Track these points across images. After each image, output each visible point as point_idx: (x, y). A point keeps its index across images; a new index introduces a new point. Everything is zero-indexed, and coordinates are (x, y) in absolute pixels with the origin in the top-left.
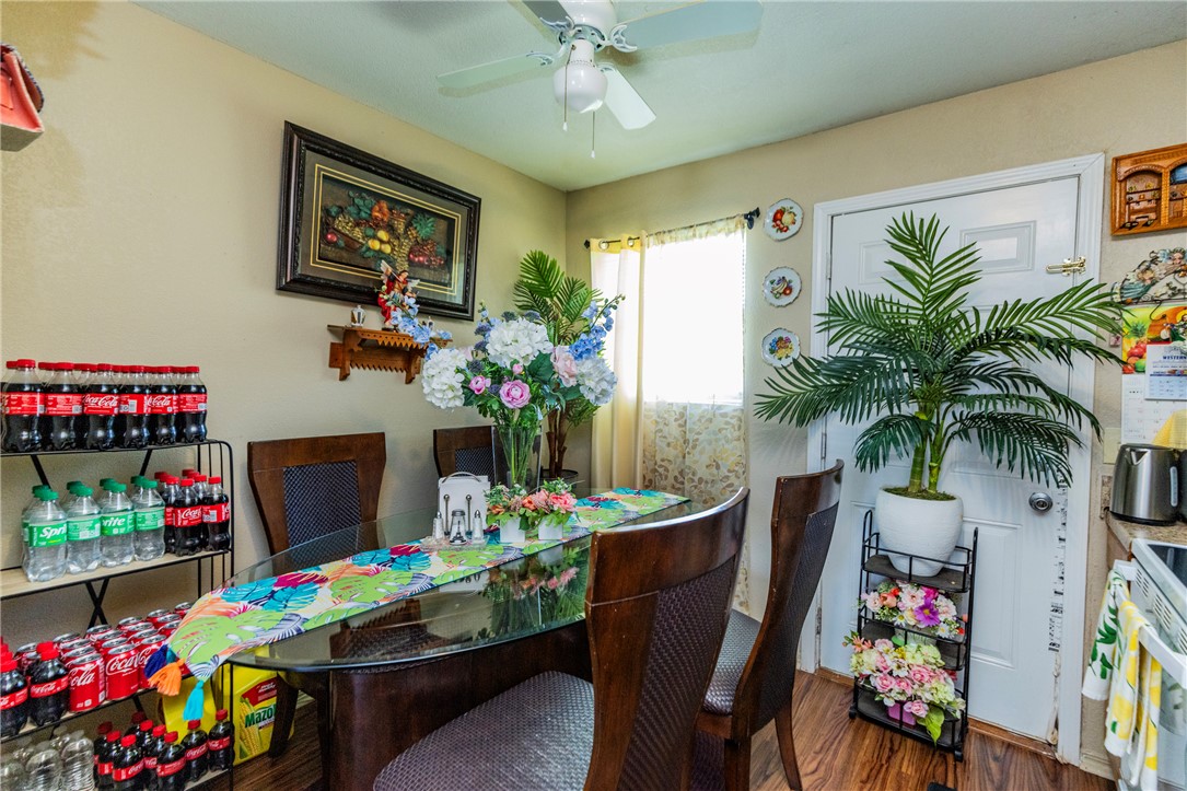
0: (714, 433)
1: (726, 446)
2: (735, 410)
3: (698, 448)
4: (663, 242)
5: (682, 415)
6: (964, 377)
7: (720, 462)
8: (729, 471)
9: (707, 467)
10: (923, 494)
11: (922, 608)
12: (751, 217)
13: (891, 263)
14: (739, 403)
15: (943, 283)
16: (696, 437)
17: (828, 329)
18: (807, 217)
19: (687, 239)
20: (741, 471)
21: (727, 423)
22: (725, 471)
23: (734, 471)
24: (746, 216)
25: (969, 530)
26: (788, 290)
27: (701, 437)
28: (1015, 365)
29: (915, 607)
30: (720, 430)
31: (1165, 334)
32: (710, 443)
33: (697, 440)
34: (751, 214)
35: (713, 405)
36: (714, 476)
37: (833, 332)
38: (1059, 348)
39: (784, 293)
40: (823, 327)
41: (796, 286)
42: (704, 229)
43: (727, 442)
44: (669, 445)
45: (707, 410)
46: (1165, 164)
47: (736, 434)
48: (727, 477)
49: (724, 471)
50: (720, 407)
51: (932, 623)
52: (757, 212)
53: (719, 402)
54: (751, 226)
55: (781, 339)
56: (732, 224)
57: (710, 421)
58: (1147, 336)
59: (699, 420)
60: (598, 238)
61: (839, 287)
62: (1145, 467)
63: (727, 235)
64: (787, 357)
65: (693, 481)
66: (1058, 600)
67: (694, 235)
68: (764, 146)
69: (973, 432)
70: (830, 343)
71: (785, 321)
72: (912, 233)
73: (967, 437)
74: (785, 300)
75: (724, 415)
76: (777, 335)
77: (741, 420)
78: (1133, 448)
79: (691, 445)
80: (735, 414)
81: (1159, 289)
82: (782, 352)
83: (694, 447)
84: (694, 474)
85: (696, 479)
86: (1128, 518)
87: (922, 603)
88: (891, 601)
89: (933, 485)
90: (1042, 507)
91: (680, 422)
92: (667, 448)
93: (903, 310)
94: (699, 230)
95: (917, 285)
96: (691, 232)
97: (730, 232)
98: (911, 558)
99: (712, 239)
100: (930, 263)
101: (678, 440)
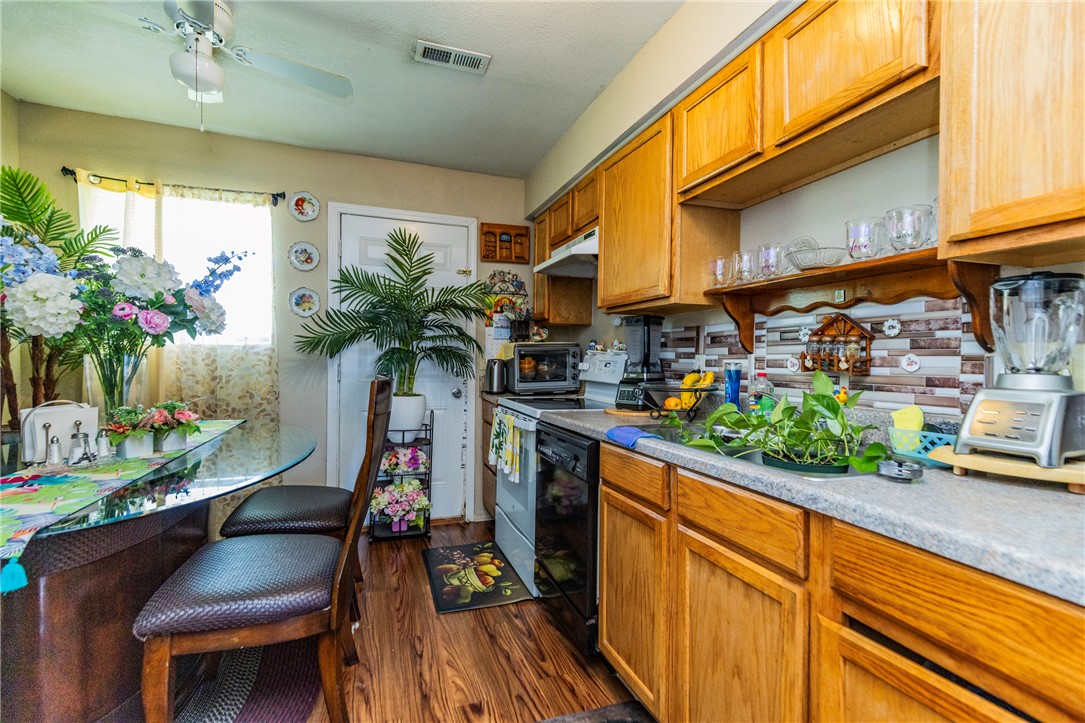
0: (247, 369)
1: (260, 379)
2: (266, 350)
3: (231, 383)
4: (182, 196)
5: (208, 356)
6: (422, 325)
7: (254, 393)
8: (262, 399)
9: (240, 398)
10: (405, 394)
11: (410, 459)
12: (277, 198)
13: (388, 255)
14: (269, 343)
15: (415, 272)
16: (229, 373)
17: (340, 291)
18: (323, 210)
19: (212, 200)
20: (272, 398)
21: (260, 360)
22: (259, 399)
23: (266, 399)
24: (273, 196)
25: (428, 413)
26: (309, 260)
27: (233, 373)
28: (447, 320)
29: (407, 460)
30: (253, 367)
31: (499, 309)
32: (242, 378)
33: (230, 376)
34: (278, 195)
35: (244, 347)
36: (247, 404)
37: (344, 294)
38: (465, 311)
39: (306, 261)
40: (337, 290)
41: (315, 257)
42: (232, 196)
43: (260, 375)
44: (197, 382)
45: (239, 351)
46: (498, 231)
47: (267, 369)
48: (261, 404)
49: (257, 399)
50: (253, 347)
51: (416, 466)
52: (283, 195)
53: (250, 343)
54: (275, 203)
55: (304, 295)
56: (260, 199)
57: (242, 359)
58: (493, 309)
59: (232, 359)
60: (85, 169)
61: (347, 263)
62: (496, 368)
63: (255, 206)
64: (310, 309)
65: (227, 411)
66: (464, 441)
67: (221, 198)
68: (285, 144)
69: (434, 356)
70: (342, 301)
71: (308, 283)
72: (404, 241)
73: (431, 357)
74: (307, 267)
75: (257, 354)
76: (301, 292)
77: (271, 358)
78: (492, 360)
79: (224, 380)
80: (266, 352)
81: (496, 289)
82: (306, 305)
83: (228, 382)
84: (228, 405)
85: (230, 409)
86: (491, 393)
87: (410, 456)
88: (394, 460)
89: (411, 389)
90: (457, 395)
91: (207, 361)
92: (195, 385)
93: (392, 284)
94: (225, 195)
95: (403, 270)
96: (217, 194)
97: (257, 205)
98: (403, 432)
99: (238, 206)
100: (411, 259)
101: (205, 378)
